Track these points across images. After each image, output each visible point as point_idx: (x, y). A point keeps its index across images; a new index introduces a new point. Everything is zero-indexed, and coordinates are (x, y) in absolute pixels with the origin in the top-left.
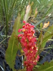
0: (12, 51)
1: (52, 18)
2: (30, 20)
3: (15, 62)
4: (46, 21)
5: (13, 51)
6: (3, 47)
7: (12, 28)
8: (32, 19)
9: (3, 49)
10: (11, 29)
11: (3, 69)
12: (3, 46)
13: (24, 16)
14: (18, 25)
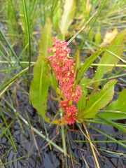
0: (41, 86)
1: (125, 18)
2: (74, 28)
3: (46, 105)
4: (110, 28)
5: (43, 86)
6: (22, 86)
7: (36, 48)
8: (78, 24)
9: (23, 89)
10: (35, 50)
11: (26, 122)
12: (23, 84)
13: (61, 19)
14: (47, 42)
